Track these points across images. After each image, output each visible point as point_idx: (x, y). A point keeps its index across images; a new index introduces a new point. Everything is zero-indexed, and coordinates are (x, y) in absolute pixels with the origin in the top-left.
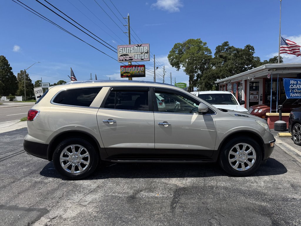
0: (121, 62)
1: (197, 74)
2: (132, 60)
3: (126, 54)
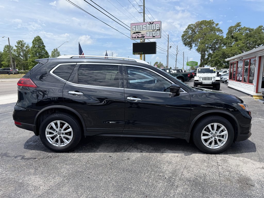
0: (133, 40)
1: (208, 53)
2: (144, 37)
3: (139, 31)
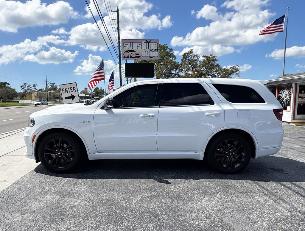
0: (125, 59)
2: (139, 58)
3: (132, 50)
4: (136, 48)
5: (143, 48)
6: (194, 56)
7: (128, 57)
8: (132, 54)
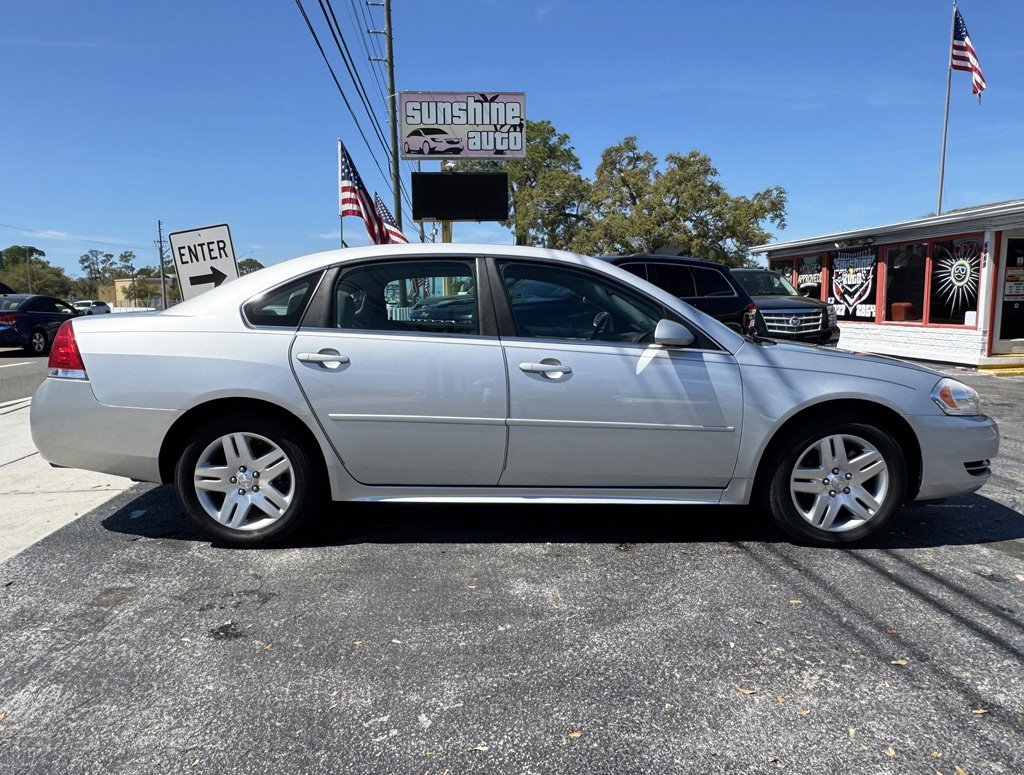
0: (413, 159)
2: (458, 153)
3: (436, 127)
4: (449, 121)
5: (471, 121)
6: (638, 158)
7: (421, 152)
8: (433, 140)
